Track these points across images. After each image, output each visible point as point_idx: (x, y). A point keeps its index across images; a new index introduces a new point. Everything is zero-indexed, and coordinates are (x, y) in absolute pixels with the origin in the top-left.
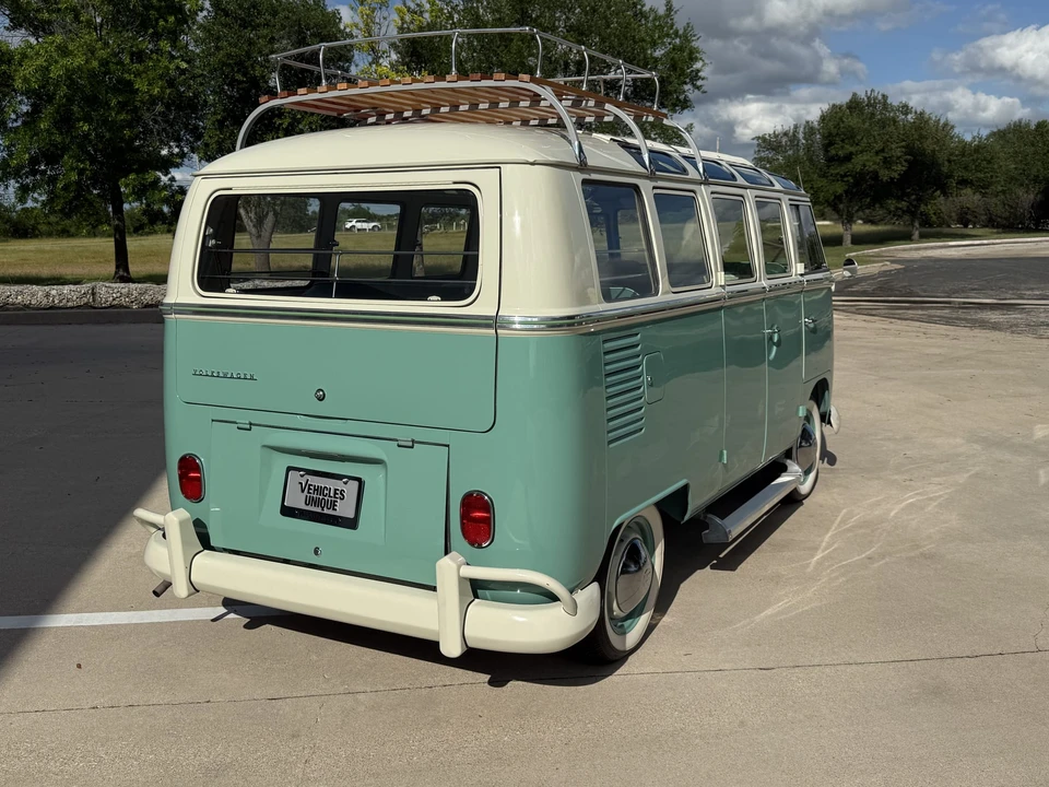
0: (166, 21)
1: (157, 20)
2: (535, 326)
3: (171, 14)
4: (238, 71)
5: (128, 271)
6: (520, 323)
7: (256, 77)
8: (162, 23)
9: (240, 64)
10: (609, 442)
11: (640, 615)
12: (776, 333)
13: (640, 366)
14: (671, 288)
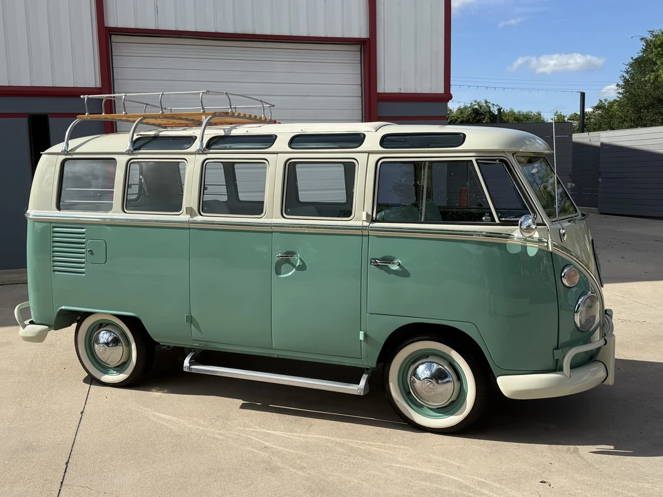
10: (54, 271)
11: (121, 373)
12: (299, 259)
13: (84, 243)
14: (126, 211)
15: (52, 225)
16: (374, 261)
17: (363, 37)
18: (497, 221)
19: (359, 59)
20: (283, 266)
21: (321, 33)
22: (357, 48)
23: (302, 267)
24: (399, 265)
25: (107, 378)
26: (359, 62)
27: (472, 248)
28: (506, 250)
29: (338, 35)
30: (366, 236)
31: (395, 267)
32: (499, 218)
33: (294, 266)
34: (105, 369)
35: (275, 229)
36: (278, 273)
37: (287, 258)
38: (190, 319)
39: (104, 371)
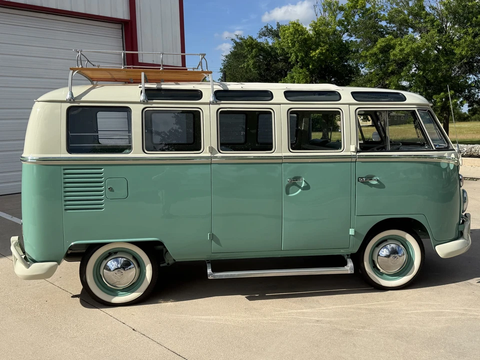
10: (66, 210)
11: (133, 292)
12: (304, 182)
13: (102, 182)
14: (146, 151)
15: (62, 168)
16: (359, 179)
17: (126, 18)
18: (434, 149)
19: (121, 35)
20: (291, 188)
21: (95, 12)
22: (119, 26)
23: (307, 187)
24: (378, 180)
25: (116, 300)
26: (121, 37)
27: (421, 166)
28: (440, 166)
29: (108, 14)
30: (353, 162)
31: (375, 182)
32: (435, 146)
33: (300, 187)
34: (114, 292)
35: (284, 161)
36: (288, 193)
37: (294, 182)
38: (213, 237)
39: (113, 294)
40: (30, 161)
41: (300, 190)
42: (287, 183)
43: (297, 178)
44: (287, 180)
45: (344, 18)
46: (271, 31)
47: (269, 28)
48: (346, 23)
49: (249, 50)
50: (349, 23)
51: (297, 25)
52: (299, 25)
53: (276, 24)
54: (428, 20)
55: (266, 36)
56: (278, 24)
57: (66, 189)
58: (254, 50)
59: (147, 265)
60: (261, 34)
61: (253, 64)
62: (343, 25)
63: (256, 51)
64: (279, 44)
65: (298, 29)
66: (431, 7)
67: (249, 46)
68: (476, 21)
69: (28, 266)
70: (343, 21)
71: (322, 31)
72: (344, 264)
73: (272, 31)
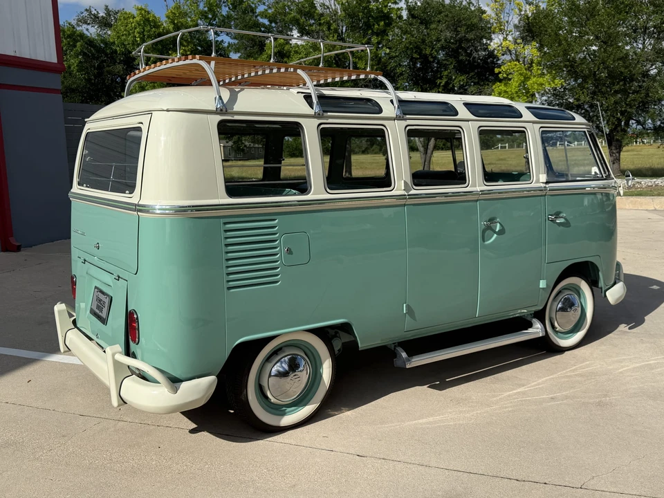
0: (379, 25)
1: (374, 25)
2: (167, 212)
3: (381, 20)
4: (415, 53)
5: (350, 173)
6: (159, 209)
7: (427, 55)
8: (376, 26)
9: (417, 47)
10: (229, 288)
11: (305, 405)
12: (498, 225)
13: (275, 241)
14: (328, 190)
15: (222, 221)
16: (549, 217)
20: (487, 234)
23: (501, 232)
24: (564, 218)
30: (543, 195)
31: (561, 220)
33: (494, 232)
35: (481, 197)
36: (483, 240)
37: (490, 225)
38: (408, 308)
39: (278, 412)
40: (158, 212)
41: (495, 235)
42: (483, 227)
43: (492, 220)
44: (482, 224)
45: (206, 9)
46: (96, 17)
47: (94, 12)
48: (210, 16)
49: (69, 44)
50: (215, 16)
51: (145, 11)
52: (148, 13)
53: (104, 7)
54: (324, 22)
55: (89, 24)
56: (106, 8)
57: (229, 255)
58: (78, 44)
59: (325, 361)
60: (80, 21)
61: (77, 66)
62: (206, 18)
63: (81, 46)
64: (119, 37)
65: (149, 18)
66: (323, 5)
67: (69, 36)
68: (378, 29)
69: (175, 390)
70: (206, 13)
71: (182, 24)
72: (530, 325)
73: (98, 18)
